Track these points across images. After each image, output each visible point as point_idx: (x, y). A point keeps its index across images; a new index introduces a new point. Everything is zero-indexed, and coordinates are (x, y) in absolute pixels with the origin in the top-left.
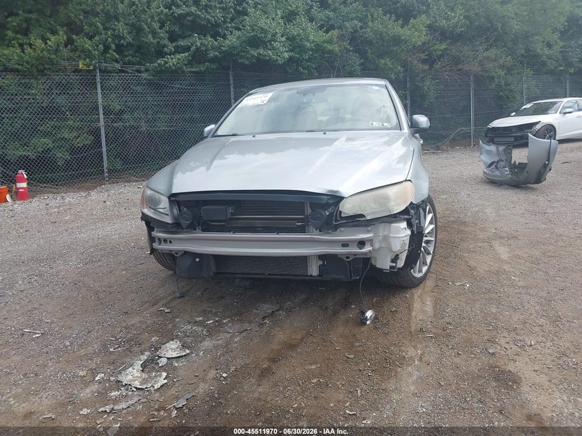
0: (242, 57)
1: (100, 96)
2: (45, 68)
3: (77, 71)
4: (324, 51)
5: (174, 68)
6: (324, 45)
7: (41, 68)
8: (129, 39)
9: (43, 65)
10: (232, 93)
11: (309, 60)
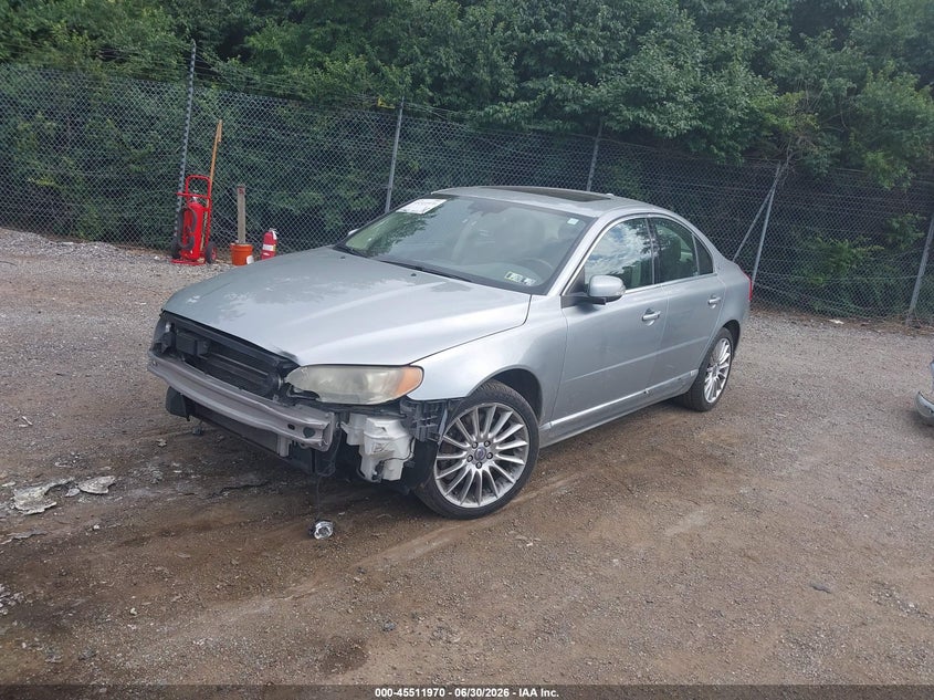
0: (612, 118)
1: (396, 146)
2: (334, 101)
3: (376, 108)
4: (762, 125)
5: (505, 121)
6: (768, 115)
7: (328, 100)
8: (455, 71)
9: (332, 95)
10: (592, 171)
11: (734, 136)
